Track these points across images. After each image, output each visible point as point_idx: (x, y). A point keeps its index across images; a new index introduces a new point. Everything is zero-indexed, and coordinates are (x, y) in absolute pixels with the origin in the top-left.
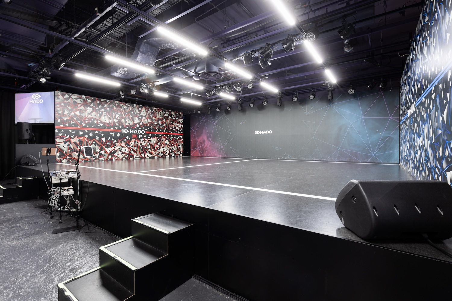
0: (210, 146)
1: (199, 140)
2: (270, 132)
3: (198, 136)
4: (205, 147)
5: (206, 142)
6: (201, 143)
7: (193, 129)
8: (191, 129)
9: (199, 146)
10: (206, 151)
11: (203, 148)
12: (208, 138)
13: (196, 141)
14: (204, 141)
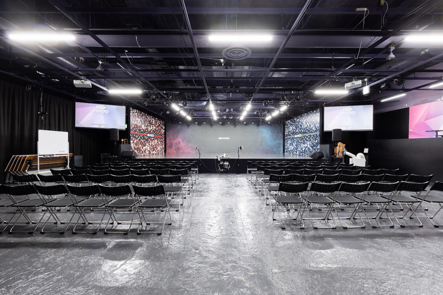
0: (185, 146)
1: (175, 142)
2: (228, 138)
3: (174, 139)
4: (180, 146)
5: (182, 143)
6: (177, 144)
7: (169, 133)
8: (167, 133)
9: (175, 146)
10: (181, 149)
11: (178, 148)
12: (183, 140)
13: (172, 142)
14: (179, 143)
